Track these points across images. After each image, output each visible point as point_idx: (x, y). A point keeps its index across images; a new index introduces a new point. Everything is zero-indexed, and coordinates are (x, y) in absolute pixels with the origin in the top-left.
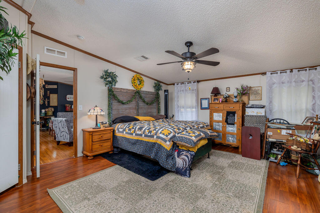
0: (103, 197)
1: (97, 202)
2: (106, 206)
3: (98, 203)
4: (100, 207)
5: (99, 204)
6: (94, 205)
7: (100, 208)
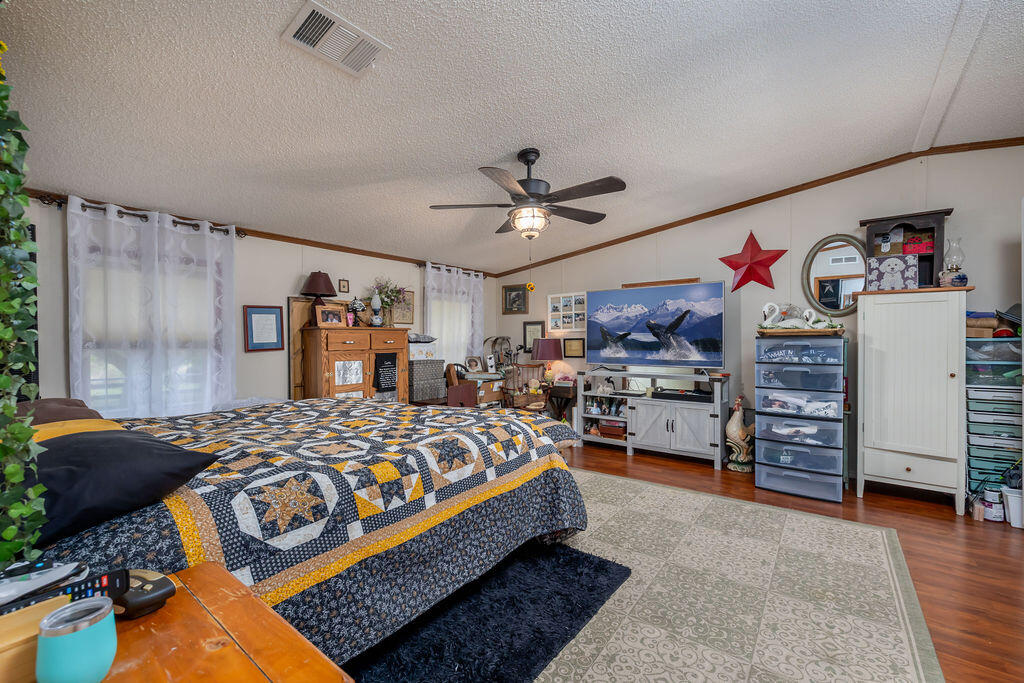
0: (796, 663)
1: (827, 669)
2: (819, 643)
3: (828, 665)
4: (835, 653)
5: (831, 660)
6: (846, 669)
7: (839, 652)
